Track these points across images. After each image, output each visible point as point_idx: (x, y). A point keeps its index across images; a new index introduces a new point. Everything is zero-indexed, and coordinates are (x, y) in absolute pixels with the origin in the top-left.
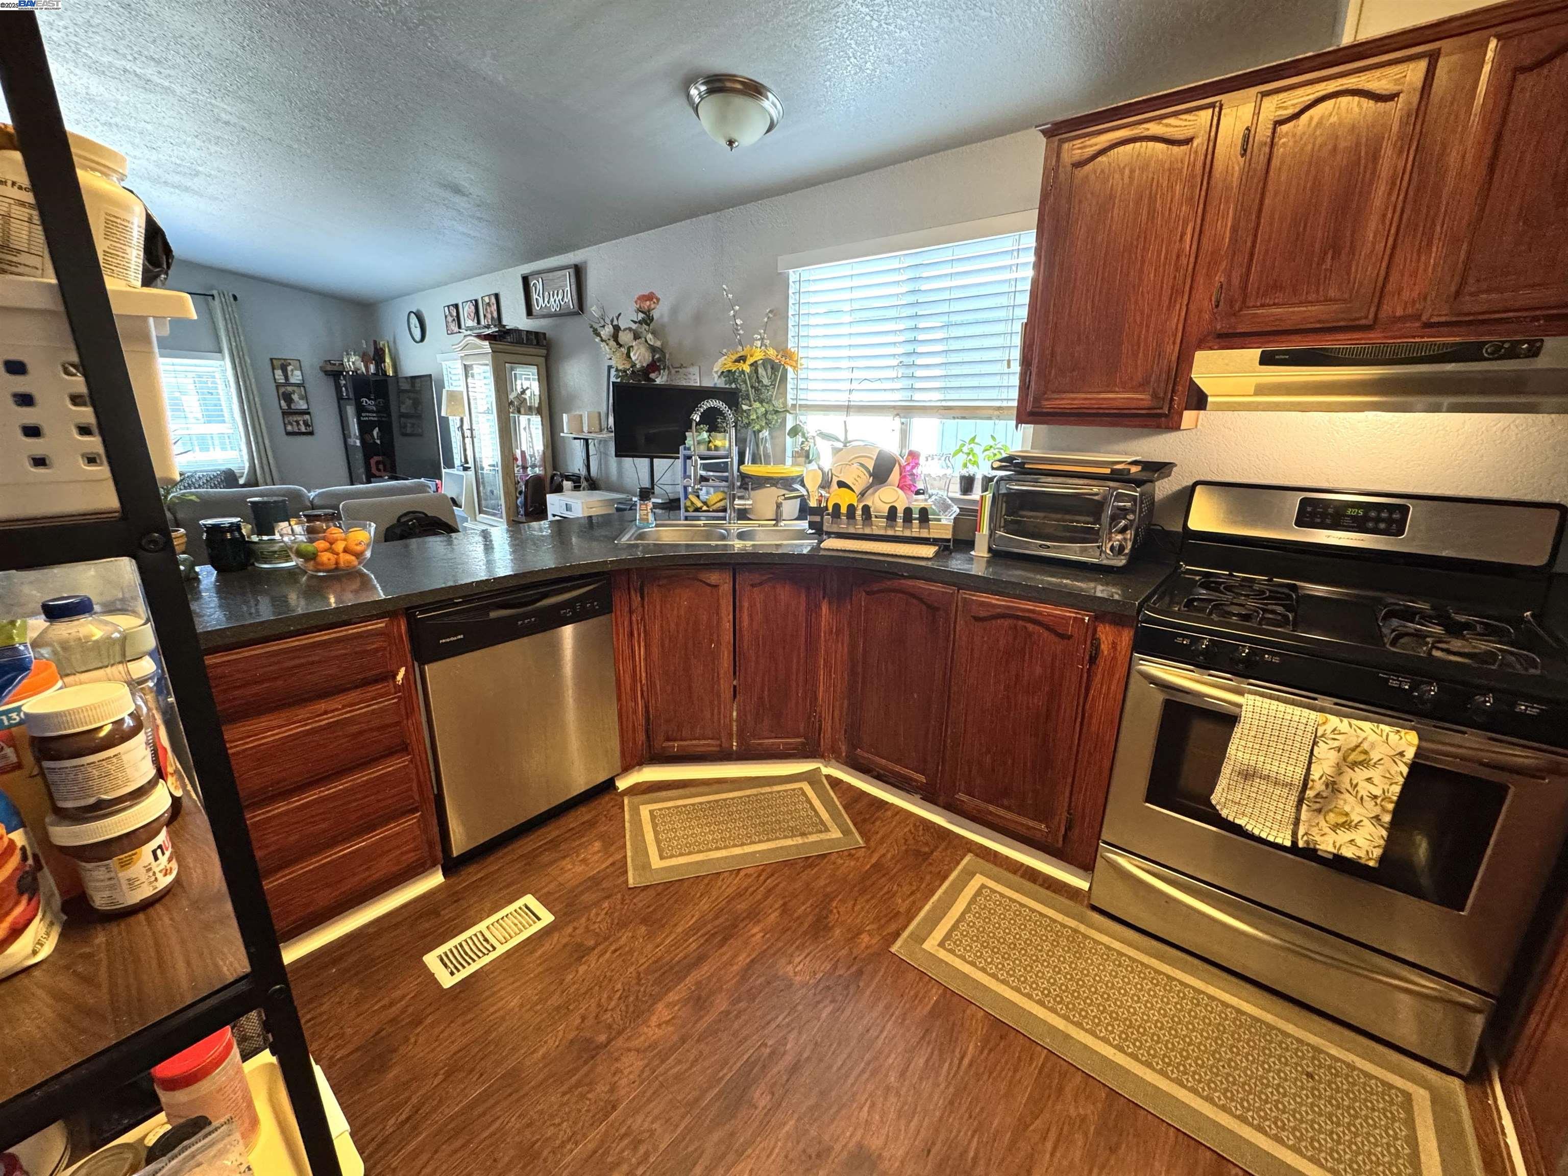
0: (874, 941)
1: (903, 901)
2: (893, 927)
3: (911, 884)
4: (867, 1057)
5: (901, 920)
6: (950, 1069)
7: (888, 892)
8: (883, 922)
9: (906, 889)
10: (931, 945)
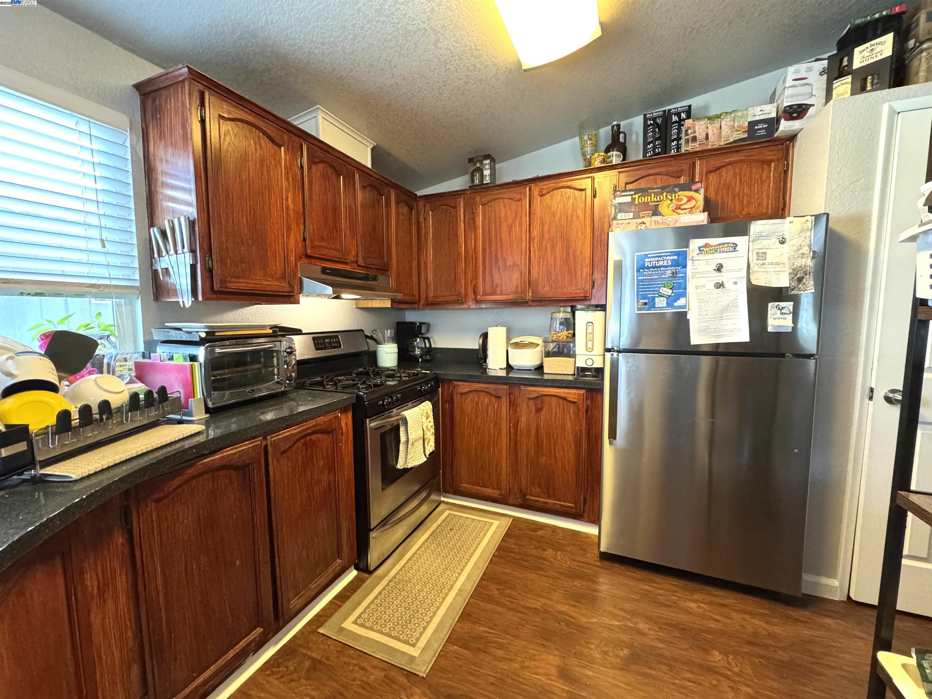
0: (418, 691)
1: (372, 674)
2: (402, 679)
3: (352, 671)
4: (509, 681)
5: (393, 673)
6: (497, 638)
7: (364, 689)
8: (396, 687)
9: (359, 674)
10: (415, 652)
